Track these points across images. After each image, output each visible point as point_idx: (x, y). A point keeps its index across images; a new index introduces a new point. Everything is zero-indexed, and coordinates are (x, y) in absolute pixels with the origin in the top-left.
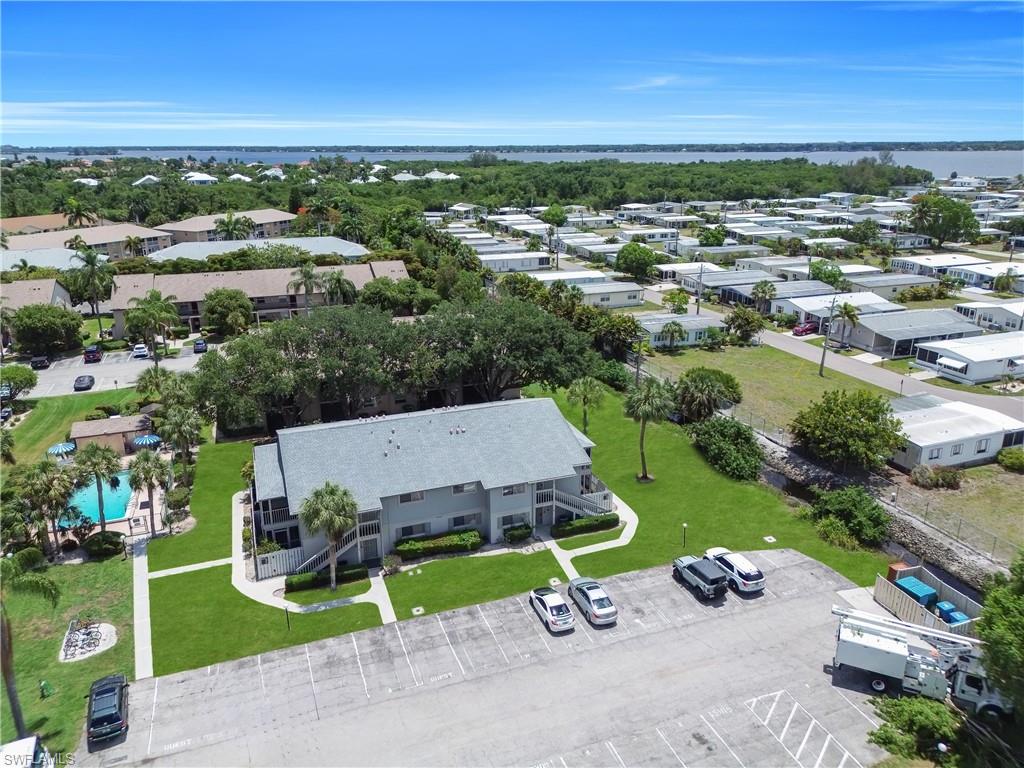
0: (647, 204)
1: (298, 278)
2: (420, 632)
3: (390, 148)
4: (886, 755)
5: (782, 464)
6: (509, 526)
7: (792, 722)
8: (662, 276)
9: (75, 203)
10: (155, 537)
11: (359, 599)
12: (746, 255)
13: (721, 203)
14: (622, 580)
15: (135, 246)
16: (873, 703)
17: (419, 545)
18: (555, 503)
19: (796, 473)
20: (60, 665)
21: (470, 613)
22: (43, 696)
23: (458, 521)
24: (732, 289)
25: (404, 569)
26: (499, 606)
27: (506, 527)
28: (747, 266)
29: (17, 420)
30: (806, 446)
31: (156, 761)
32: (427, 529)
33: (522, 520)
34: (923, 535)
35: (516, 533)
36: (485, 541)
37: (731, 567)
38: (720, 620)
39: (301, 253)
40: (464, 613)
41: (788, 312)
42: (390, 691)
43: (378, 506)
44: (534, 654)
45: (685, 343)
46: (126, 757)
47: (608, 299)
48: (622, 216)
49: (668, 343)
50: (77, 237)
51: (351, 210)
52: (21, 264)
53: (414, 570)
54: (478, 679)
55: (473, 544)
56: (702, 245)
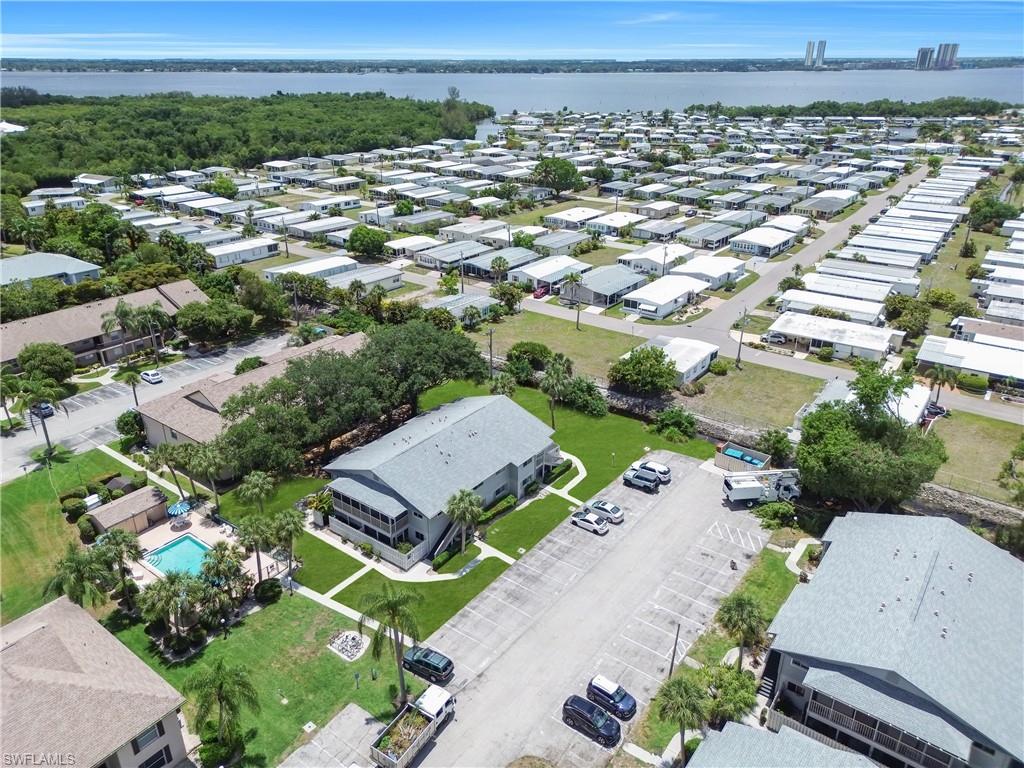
0: (287, 161)
2: (536, 561)
4: (772, 532)
5: (609, 400)
7: (730, 532)
8: (394, 253)
11: (481, 557)
12: (442, 223)
17: (489, 514)
19: (622, 403)
21: (549, 541)
22: (374, 678)
23: (498, 492)
24: (470, 264)
26: (559, 532)
27: (524, 486)
28: (450, 234)
30: (619, 385)
31: (487, 673)
34: (707, 424)
37: (654, 471)
38: (664, 500)
40: (546, 543)
41: (522, 279)
42: (557, 593)
45: (478, 320)
46: (466, 679)
48: (278, 178)
53: (493, 530)
55: (514, 503)
56: (397, 215)
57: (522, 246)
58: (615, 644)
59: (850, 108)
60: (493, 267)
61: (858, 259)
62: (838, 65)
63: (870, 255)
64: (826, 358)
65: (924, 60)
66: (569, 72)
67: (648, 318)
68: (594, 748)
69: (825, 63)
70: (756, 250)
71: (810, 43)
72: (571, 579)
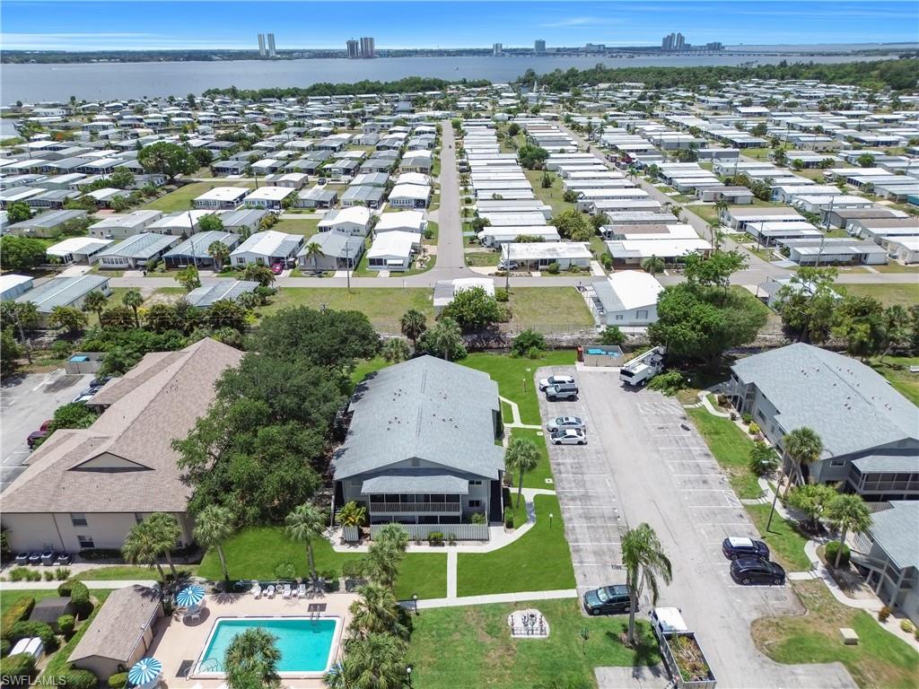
41: (251, 260)
57: (214, 229)
58: (695, 515)
59: (343, 88)
60: (212, 253)
61: (495, 198)
62: (289, 55)
63: (505, 194)
64: (555, 272)
65: (352, 51)
66: (22, 62)
67: (397, 271)
68: (777, 590)
69: (278, 53)
70: (413, 203)
71: (260, 36)
72: (609, 484)
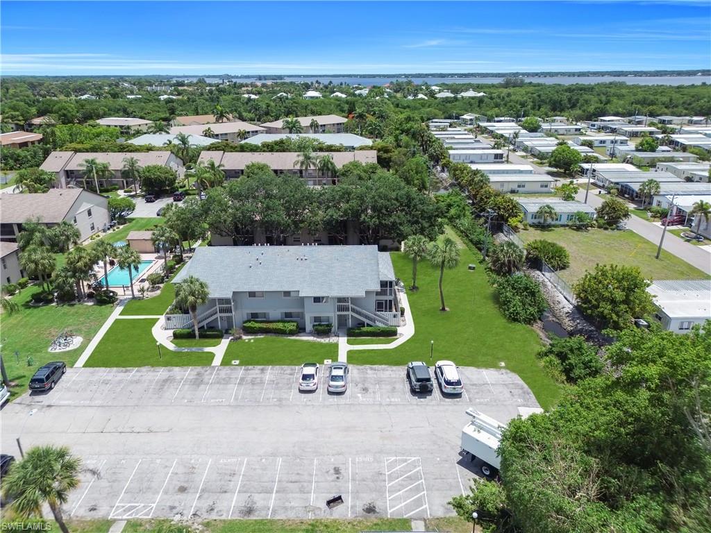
0: (624, 117)
1: (301, 158)
2: (226, 374)
3: (456, 74)
4: (454, 514)
5: (563, 316)
6: (317, 323)
7: (407, 477)
8: (583, 172)
9: (220, 108)
10: (134, 298)
11: (207, 349)
12: (672, 160)
13: (688, 118)
14: (372, 369)
15: (243, 135)
16: (475, 481)
17: (257, 325)
18: (350, 313)
19: (569, 324)
20: (47, 353)
21: (262, 370)
22: (29, 365)
23: (288, 315)
24: (627, 185)
25: (244, 337)
26: (282, 369)
27: (316, 323)
28: (665, 169)
29: (118, 228)
31: (53, 408)
32: (267, 316)
33: (328, 321)
35: (320, 328)
36: (301, 330)
37: (442, 374)
38: (415, 407)
39: (319, 143)
40: (259, 369)
41: (665, 206)
42: (186, 401)
43: (230, 295)
44: (280, 400)
45: (558, 223)
46: (42, 402)
47: (524, 186)
48: (594, 125)
49: (542, 221)
50: (209, 129)
51: (382, 117)
52: (168, 142)
53: (250, 340)
54: (236, 406)
55: (291, 330)
56: (637, 150)
